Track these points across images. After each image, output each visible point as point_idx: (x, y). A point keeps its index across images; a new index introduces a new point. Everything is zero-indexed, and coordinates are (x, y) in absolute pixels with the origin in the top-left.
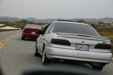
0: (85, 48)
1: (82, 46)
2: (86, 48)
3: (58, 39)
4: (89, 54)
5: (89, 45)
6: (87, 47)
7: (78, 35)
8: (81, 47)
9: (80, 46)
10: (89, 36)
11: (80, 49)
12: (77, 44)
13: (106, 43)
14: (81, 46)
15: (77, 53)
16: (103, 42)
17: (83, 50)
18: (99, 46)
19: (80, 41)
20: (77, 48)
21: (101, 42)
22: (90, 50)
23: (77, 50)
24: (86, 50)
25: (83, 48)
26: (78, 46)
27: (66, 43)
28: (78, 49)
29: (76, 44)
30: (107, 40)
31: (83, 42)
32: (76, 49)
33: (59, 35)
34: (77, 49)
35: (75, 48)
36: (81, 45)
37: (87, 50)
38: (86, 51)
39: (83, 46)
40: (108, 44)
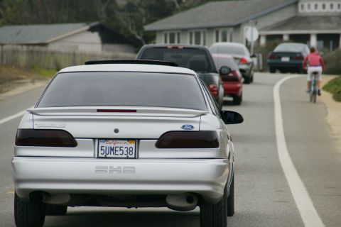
0: (125, 150)
1: (116, 145)
2: (129, 150)
3: (36, 128)
4: (134, 168)
5: (137, 140)
6: (133, 145)
7: (99, 111)
8: (112, 150)
9: (108, 145)
10: (135, 111)
11: (108, 156)
12: (99, 139)
13: (192, 127)
14: (112, 146)
15: (96, 168)
16: (184, 126)
17: (120, 156)
18: (169, 141)
19: (105, 129)
20: (101, 152)
21: (177, 127)
22: (141, 155)
23: (99, 158)
24: (130, 156)
25: (118, 149)
26: (101, 144)
27: (62, 139)
28: (104, 156)
29: (94, 139)
30: (198, 119)
31: (116, 131)
32: (94, 158)
33: (35, 117)
34: (100, 155)
35: (91, 154)
36: (111, 141)
37: (133, 156)
38: (128, 158)
39: (119, 145)
40: (200, 132)
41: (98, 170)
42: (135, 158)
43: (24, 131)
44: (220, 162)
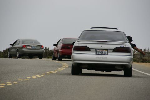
1: (102, 51)
2: (105, 52)
3: (79, 45)
4: (106, 57)
5: (107, 50)
6: (106, 51)
7: (97, 41)
8: (100, 52)
10: (107, 41)
11: (99, 54)
12: (97, 49)
15: (96, 57)
16: (121, 46)
17: (102, 54)
18: (116, 50)
19: (99, 46)
21: (119, 46)
22: (108, 54)
23: (97, 54)
26: (97, 51)
27: (86, 49)
29: (95, 49)
30: (125, 44)
31: (102, 47)
33: (79, 42)
35: (94, 53)
36: (100, 50)
38: (105, 55)
40: (125, 48)
41: (97, 58)
42: (107, 55)
43: (76, 46)
44: (130, 57)
